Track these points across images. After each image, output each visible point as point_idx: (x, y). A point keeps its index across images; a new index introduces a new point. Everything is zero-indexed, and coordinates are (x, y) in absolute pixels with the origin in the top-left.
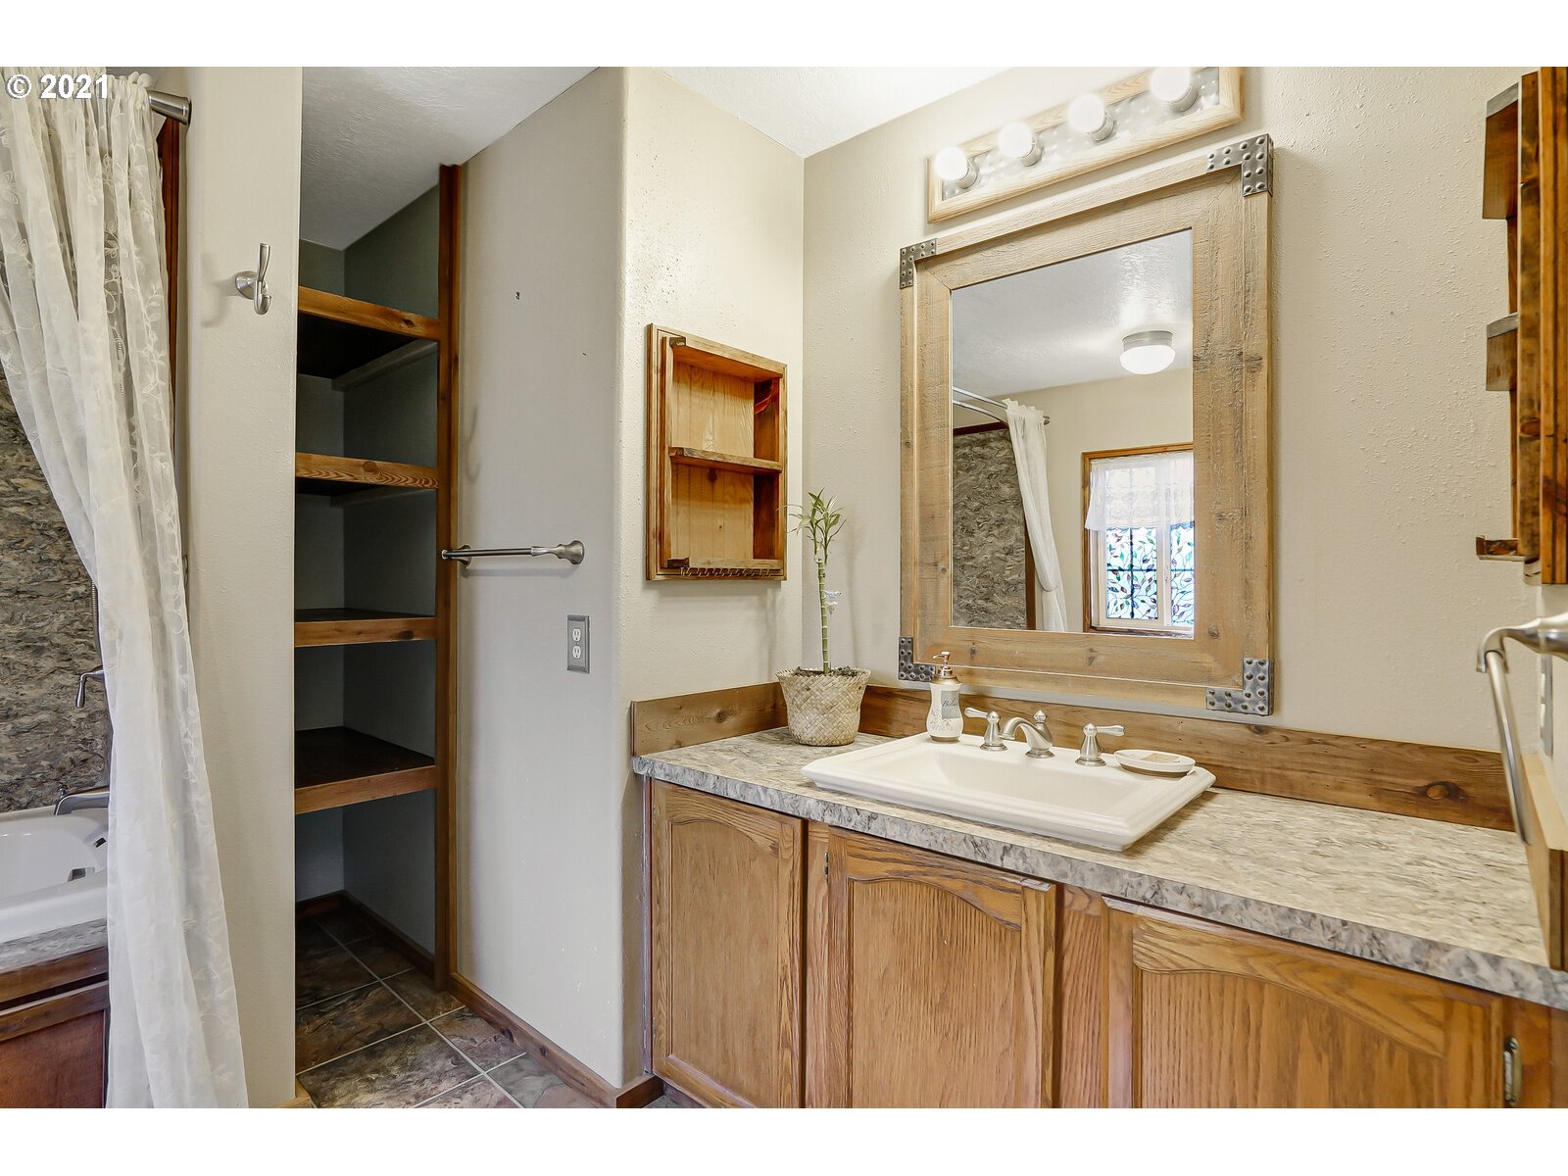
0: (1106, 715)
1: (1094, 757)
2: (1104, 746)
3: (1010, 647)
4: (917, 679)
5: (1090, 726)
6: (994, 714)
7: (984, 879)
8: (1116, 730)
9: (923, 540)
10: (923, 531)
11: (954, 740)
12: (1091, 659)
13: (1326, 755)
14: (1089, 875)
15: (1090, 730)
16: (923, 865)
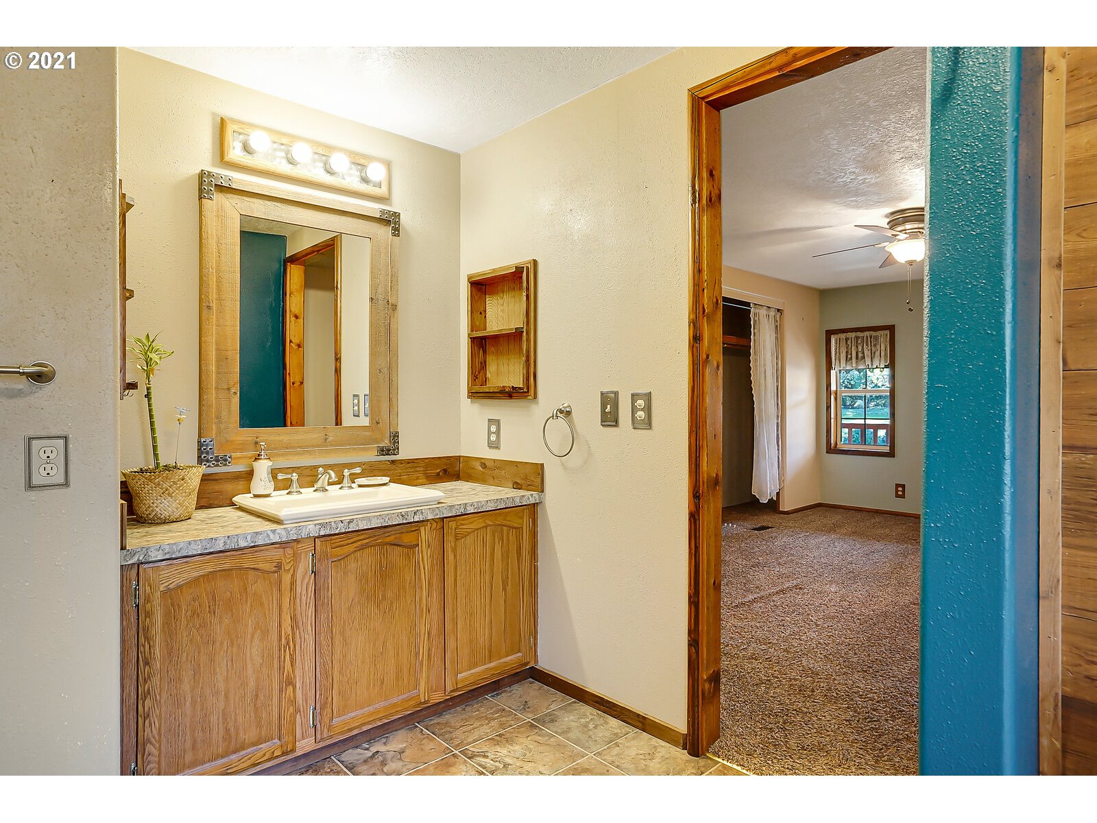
0: (351, 466)
1: (349, 485)
2: (353, 478)
3: (281, 438)
4: (217, 465)
5: (346, 470)
6: (294, 474)
7: (404, 531)
8: (358, 470)
9: (218, 373)
10: (218, 367)
11: (268, 496)
12: (326, 439)
13: (413, 467)
14: (445, 511)
15: (346, 472)
16: (376, 536)
